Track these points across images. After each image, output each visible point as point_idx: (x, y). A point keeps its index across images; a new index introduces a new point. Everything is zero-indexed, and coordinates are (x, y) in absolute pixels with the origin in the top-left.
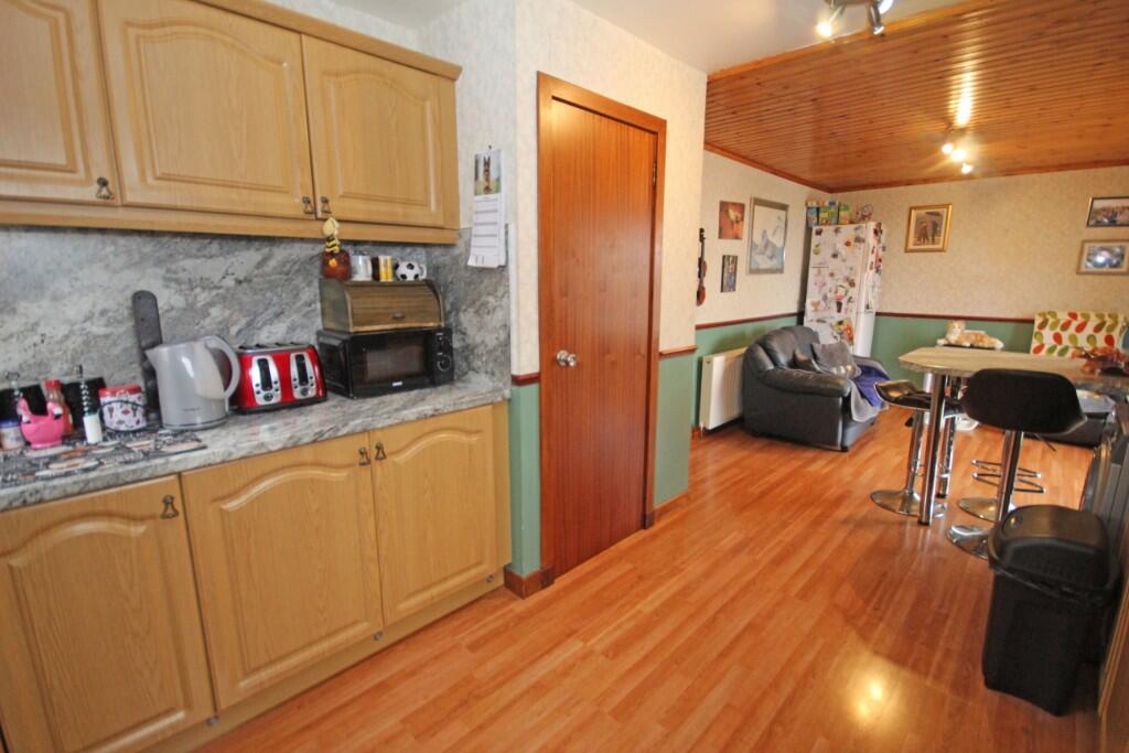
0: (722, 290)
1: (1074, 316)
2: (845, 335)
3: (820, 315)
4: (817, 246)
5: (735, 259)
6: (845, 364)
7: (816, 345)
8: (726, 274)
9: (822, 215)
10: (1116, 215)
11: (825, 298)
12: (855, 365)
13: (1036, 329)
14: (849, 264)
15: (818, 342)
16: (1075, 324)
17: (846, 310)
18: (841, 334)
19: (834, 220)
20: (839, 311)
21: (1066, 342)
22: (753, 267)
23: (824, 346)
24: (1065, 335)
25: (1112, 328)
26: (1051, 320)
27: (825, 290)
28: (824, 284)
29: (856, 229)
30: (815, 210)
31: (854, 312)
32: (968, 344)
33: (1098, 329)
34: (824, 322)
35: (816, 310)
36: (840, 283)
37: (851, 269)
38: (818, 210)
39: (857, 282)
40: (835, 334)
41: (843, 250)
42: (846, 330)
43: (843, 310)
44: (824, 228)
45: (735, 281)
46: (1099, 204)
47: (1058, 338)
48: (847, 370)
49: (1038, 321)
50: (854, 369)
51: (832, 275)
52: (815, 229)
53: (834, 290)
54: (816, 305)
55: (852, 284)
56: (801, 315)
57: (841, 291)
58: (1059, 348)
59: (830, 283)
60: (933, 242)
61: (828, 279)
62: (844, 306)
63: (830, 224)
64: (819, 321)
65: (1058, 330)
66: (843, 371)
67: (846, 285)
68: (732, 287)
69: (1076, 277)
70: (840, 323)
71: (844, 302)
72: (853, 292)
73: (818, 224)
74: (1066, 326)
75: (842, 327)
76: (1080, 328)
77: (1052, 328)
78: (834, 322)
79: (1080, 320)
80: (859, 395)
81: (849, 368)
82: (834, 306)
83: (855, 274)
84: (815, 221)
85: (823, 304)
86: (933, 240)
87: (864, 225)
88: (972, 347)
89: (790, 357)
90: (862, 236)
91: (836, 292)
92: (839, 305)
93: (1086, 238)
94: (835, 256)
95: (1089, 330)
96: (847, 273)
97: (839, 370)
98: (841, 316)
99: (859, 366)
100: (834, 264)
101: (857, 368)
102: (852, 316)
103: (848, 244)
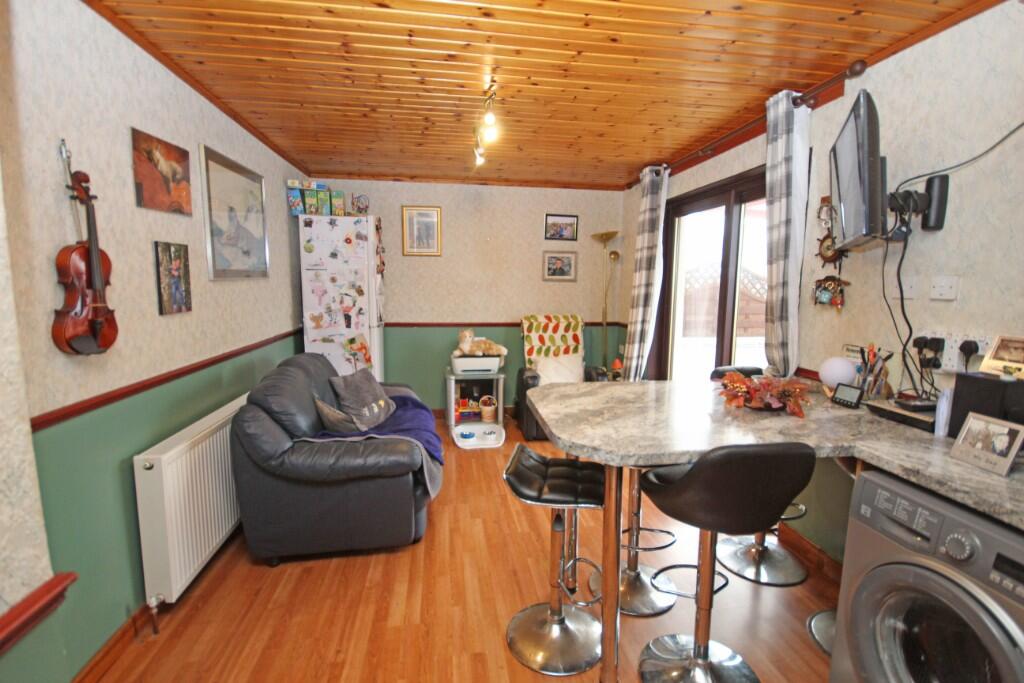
0: (161, 312)
1: (548, 318)
2: (360, 355)
3: (326, 333)
4: (309, 241)
5: (183, 251)
6: (376, 400)
7: (334, 379)
8: (165, 281)
9: (309, 201)
10: (562, 230)
11: (329, 310)
12: (386, 397)
13: (526, 333)
14: (353, 266)
15: (336, 374)
16: (551, 326)
17: (357, 324)
18: (354, 355)
19: (326, 209)
20: (348, 325)
21: (548, 343)
22: (220, 267)
23: (345, 378)
24: (546, 336)
25: (575, 329)
26: (535, 324)
27: (327, 299)
28: (325, 292)
29: (356, 223)
30: (298, 193)
31: (367, 325)
32: (481, 354)
33: (567, 329)
34: (332, 341)
35: (318, 326)
36: (344, 291)
37: (356, 273)
38: (302, 193)
39: (365, 290)
40: (348, 356)
41: (343, 248)
42: (360, 349)
43: (353, 325)
44: (314, 218)
45: (188, 292)
46: (551, 220)
47: (541, 339)
48: (379, 406)
49: (526, 325)
50: (386, 403)
51: (333, 280)
52: (302, 218)
53: (338, 300)
54: (317, 319)
55: (360, 292)
56: (298, 334)
57: (348, 302)
58: (544, 348)
59: (333, 292)
60: (429, 246)
61: (329, 285)
62: (353, 320)
63: (321, 214)
64: (325, 340)
65: (541, 332)
66: (376, 410)
67: (353, 293)
68: (186, 305)
69: (543, 283)
70: (352, 341)
71: (353, 313)
72: (361, 302)
73: (305, 211)
74: (546, 328)
75: (355, 346)
76: (555, 329)
77: (537, 330)
78: (344, 340)
79: (554, 322)
80: (429, 459)
81: (382, 403)
82: (342, 321)
83: (362, 279)
84: (300, 207)
85: (326, 317)
86: (428, 244)
87: (364, 219)
88: (484, 356)
89: (313, 417)
90: (364, 232)
91: (342, 302)
92: (348, 318)
93: (546, 249)
94: (334, 255)
95: (561, 331)
96: (352, 278)
97: (371, 410)
98: (351, 333)
99: (392, 398)
100: (333, 266)
101: (391, 401)
102: (365, 330)
103: (348, 241)
